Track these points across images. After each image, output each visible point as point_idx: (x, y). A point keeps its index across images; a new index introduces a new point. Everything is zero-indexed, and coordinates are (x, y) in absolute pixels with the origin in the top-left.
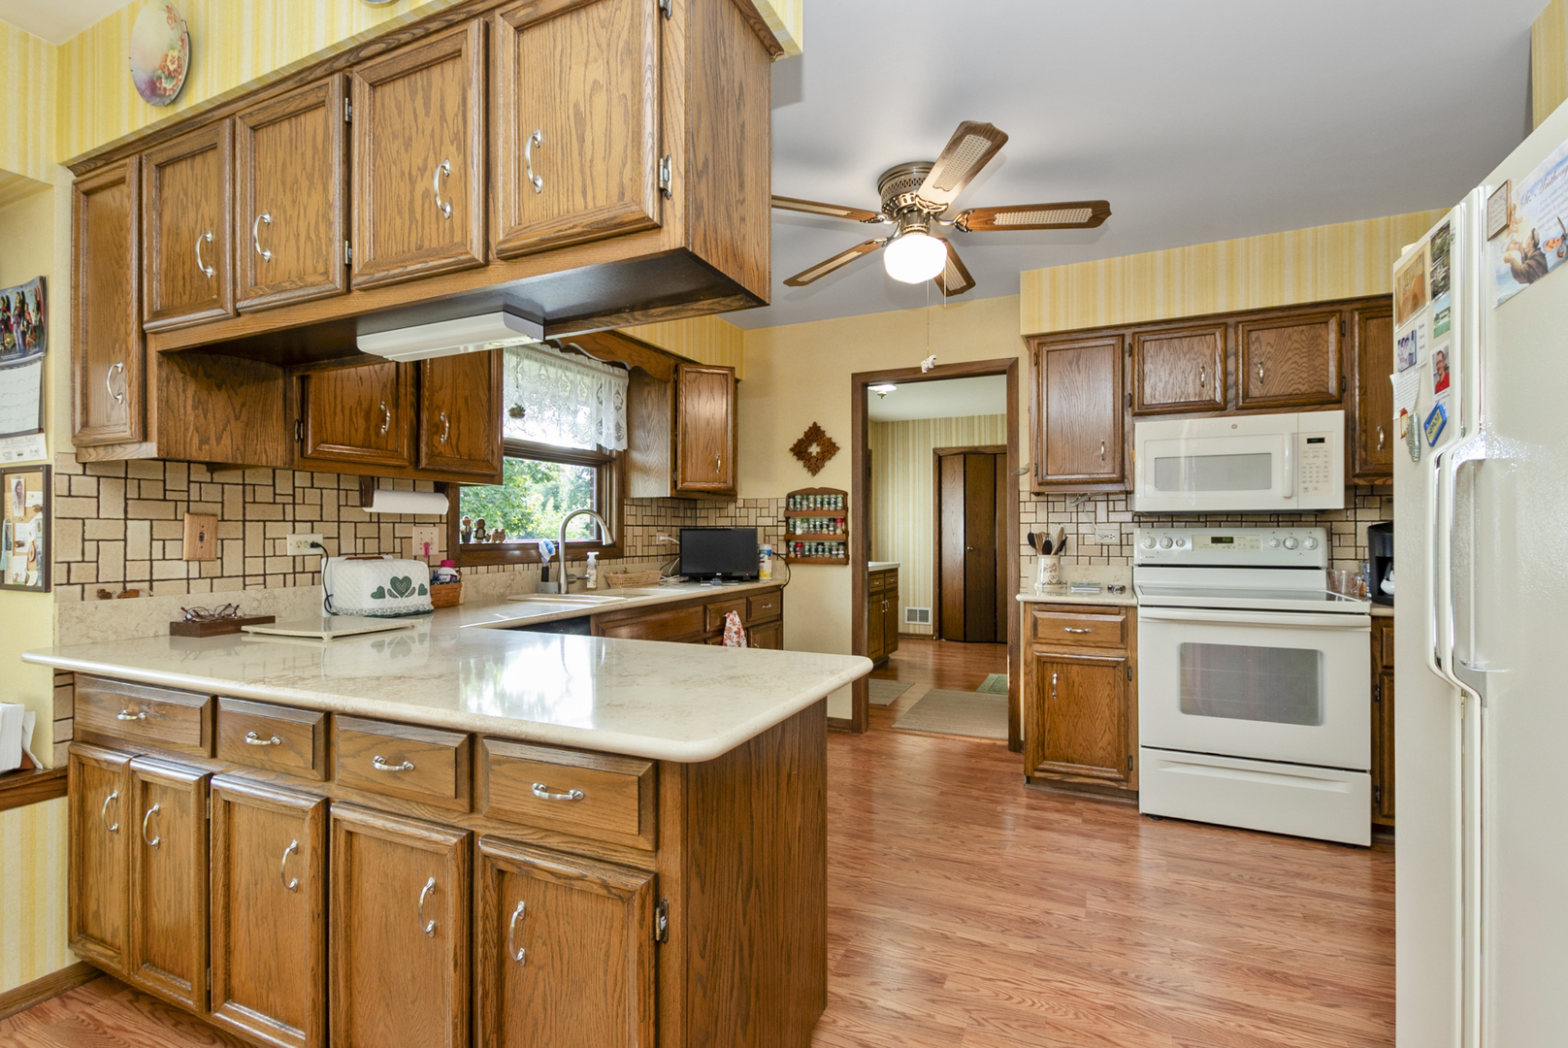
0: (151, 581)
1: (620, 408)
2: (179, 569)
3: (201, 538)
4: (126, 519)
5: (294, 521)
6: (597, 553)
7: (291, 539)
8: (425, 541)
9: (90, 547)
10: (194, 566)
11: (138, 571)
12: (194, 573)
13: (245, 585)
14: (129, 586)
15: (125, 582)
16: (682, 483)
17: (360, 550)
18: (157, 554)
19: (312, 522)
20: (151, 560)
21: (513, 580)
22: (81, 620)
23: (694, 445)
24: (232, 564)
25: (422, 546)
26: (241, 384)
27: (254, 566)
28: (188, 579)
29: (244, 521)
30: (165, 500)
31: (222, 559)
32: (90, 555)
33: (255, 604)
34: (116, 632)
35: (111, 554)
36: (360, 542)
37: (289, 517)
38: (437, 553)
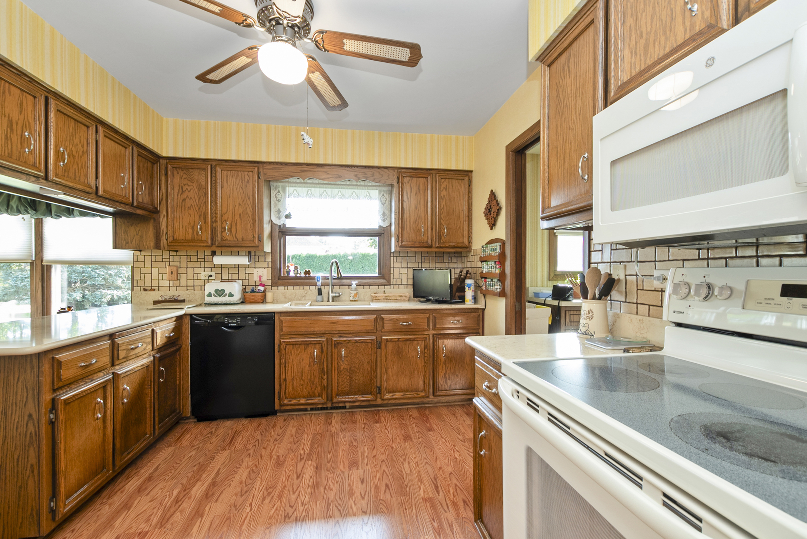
0: (159, 287)
1: (385, 203)
2: (167, 283)
3: (172, 273)
4: (152, 268)
5: (204, 268)
6: (357, 282)
7: (203, 274)
8: (259, 275)
9: (143, 276)
10: (171, 282)
11: (155, 284)
12: (171, 285)
13: (187, 290)
14: (153, 288)
15: (152, 287)
16: (401, 243)
17: (230, 278)
18: (160, 279)
19: (211, 268)
20: (159, 280)
21: (306, 293)
22: (138, 297)
23: (408, 220)
24: (183, 283)
25: (258, 277)
26: (139, 223)
27: (190, 283)
28: (169, 287)
29: (187, 268)
30: (163, 261)
31: (180, 280)
32: (143, 279)
33: (188, 296)
34: (147, 302)
35: (148, 277)
36: (230, 275)
37: (203, 266)
38: (266, 280)
